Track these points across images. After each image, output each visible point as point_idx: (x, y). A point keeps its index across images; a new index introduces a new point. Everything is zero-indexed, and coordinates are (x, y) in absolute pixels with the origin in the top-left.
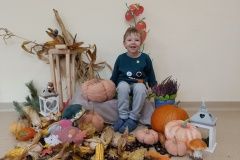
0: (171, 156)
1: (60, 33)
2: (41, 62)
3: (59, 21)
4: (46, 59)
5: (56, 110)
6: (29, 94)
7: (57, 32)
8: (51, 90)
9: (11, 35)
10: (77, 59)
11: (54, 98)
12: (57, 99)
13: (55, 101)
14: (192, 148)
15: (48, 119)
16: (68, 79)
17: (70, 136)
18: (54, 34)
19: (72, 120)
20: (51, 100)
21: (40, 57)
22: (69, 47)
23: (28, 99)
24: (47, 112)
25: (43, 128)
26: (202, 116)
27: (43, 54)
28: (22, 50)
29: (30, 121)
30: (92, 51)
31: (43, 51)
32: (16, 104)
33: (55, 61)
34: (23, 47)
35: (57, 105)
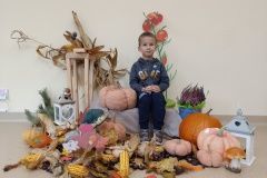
0: (204, 167)
1: (78, 37)
2: (56, 68)
3: (77, 23)
4: (61, 65)
5: (72, 119)
6: (41, 101)
7: (75, 35)
8: (68, 97)
9: (25, 38)
10: (96, 65)
11: (70, 106)
12: (74, 107)
13: (71, 109)
14: (229, 156)
15: (64, 128)
17: (91, 143)
18: (72, 37)
19: (94, 125)
21: (56, 63)
22: (87, 51)
23: (41, 108)
24: (63, 120)
25: (59, 136)
26: (237, 124)
27: (60, 60)
28: (37, 54)
29: (44, 129)
30: (112, 56)
31: (59, 56)
32: (28, 113)
33: (72, 67)
34: (38, 51)
35: (74, 114)
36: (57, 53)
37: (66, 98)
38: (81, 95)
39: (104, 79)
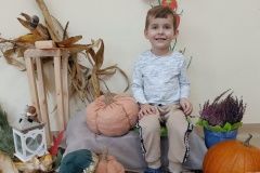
1: (42, 21)
2: (11, 67)
4: (19, 64)
5: (42, 150)
7: (36, 20)
10: (71, 62)
11: (37, 132)
12: (42, 132)
13: (40, 136)
16: (59, 98)
18: (33, 23)
20: (33, 134)
21: (10, 61)
22: (57, 45)
24: (28, 154)
27: (15, 56)
30: (96, 50)
31: (14, 50)
33: (35, 66)
35: (44, 141)
36: (9, 46)
37: (30, 120)
39: (84, 84)
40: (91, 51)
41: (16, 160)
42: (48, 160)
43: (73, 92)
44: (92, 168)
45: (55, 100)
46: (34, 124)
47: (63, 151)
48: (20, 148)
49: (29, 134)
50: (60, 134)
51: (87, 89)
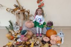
0: (52, 44)
1: (18, 6)
4: (14, 14)
5: (18, 29)
6: (10, 24)
9: (2, 6)
10: (24, 14)
12: (19, 26)
14: (57, 43)
15: (17, 32)
17: (24, 39)
19: (24, 35)
21: (12, 13)
22: (21, 11)
23: (10, 26)
25: (15, 35)
26: (61, 34)
27: (13, 12)
28: (6, 11)
31: (13, 11)
32: (6, 27)
34: (7, 10)
36: (12, 10)
38: (20, 22)
39: (26, 18)
40: (27, 12)
41: (14, 31)
42: (19, 31)
43: (24, 19)
44: (27, 33)
45: (21, 21)
46: (17, 25)
47: (22, 30)
48: (14, 29)
49: (16, 27)
50: (22, 27)
51: (26, 19)
